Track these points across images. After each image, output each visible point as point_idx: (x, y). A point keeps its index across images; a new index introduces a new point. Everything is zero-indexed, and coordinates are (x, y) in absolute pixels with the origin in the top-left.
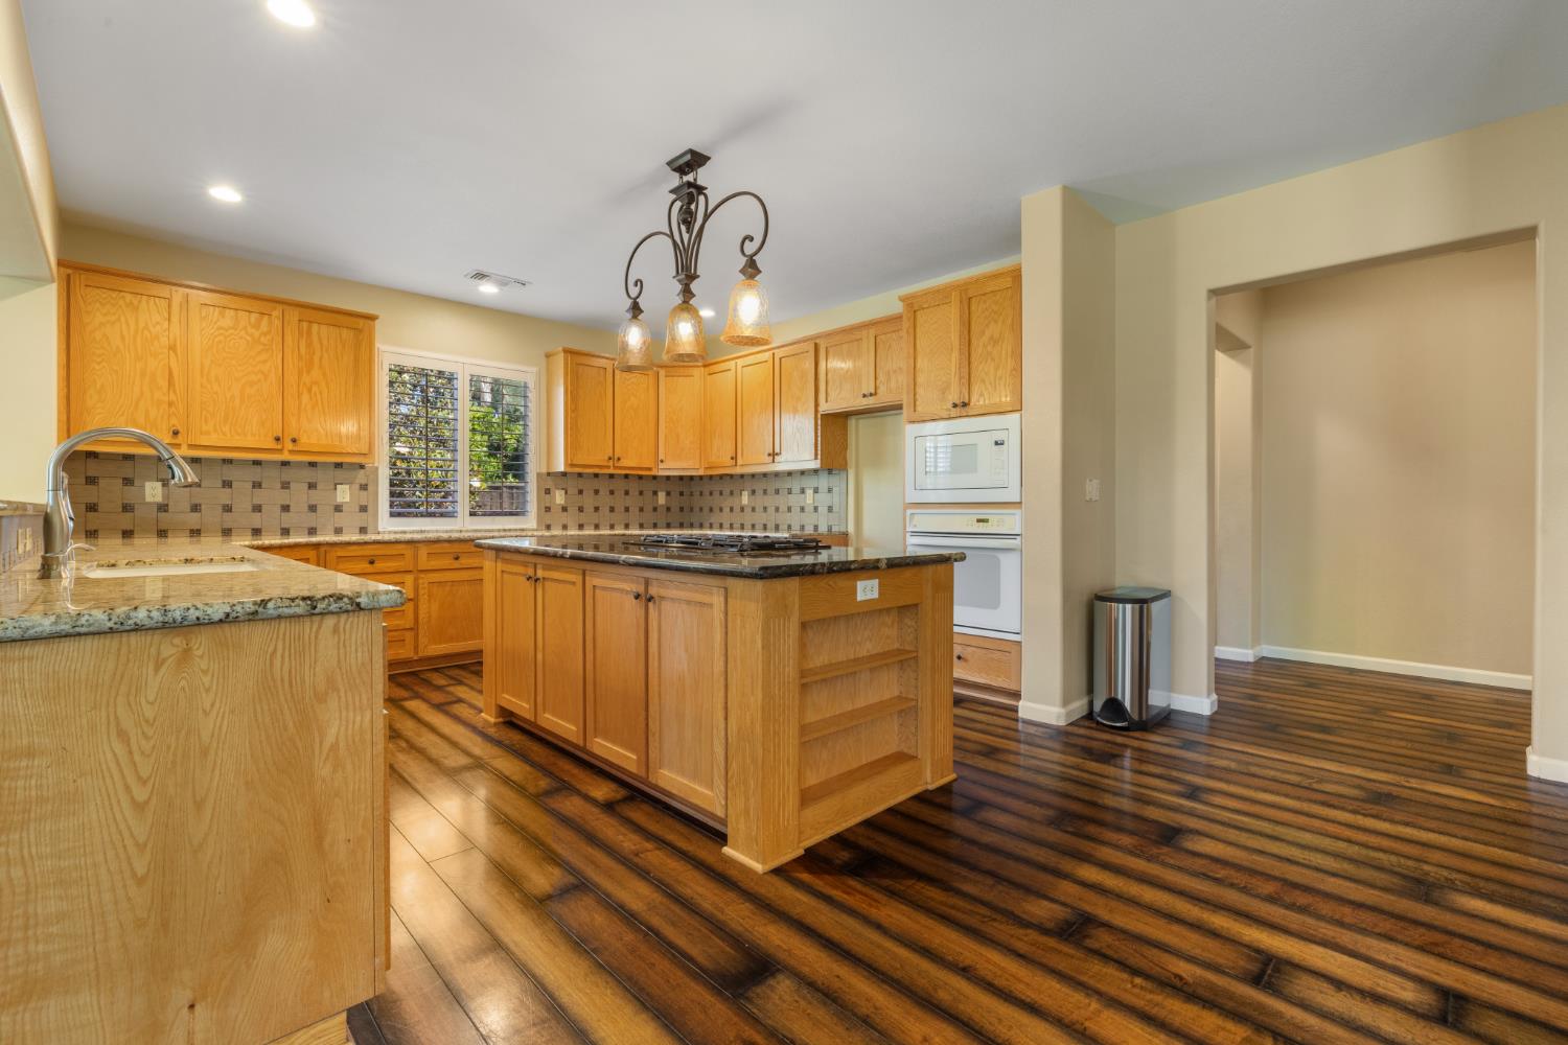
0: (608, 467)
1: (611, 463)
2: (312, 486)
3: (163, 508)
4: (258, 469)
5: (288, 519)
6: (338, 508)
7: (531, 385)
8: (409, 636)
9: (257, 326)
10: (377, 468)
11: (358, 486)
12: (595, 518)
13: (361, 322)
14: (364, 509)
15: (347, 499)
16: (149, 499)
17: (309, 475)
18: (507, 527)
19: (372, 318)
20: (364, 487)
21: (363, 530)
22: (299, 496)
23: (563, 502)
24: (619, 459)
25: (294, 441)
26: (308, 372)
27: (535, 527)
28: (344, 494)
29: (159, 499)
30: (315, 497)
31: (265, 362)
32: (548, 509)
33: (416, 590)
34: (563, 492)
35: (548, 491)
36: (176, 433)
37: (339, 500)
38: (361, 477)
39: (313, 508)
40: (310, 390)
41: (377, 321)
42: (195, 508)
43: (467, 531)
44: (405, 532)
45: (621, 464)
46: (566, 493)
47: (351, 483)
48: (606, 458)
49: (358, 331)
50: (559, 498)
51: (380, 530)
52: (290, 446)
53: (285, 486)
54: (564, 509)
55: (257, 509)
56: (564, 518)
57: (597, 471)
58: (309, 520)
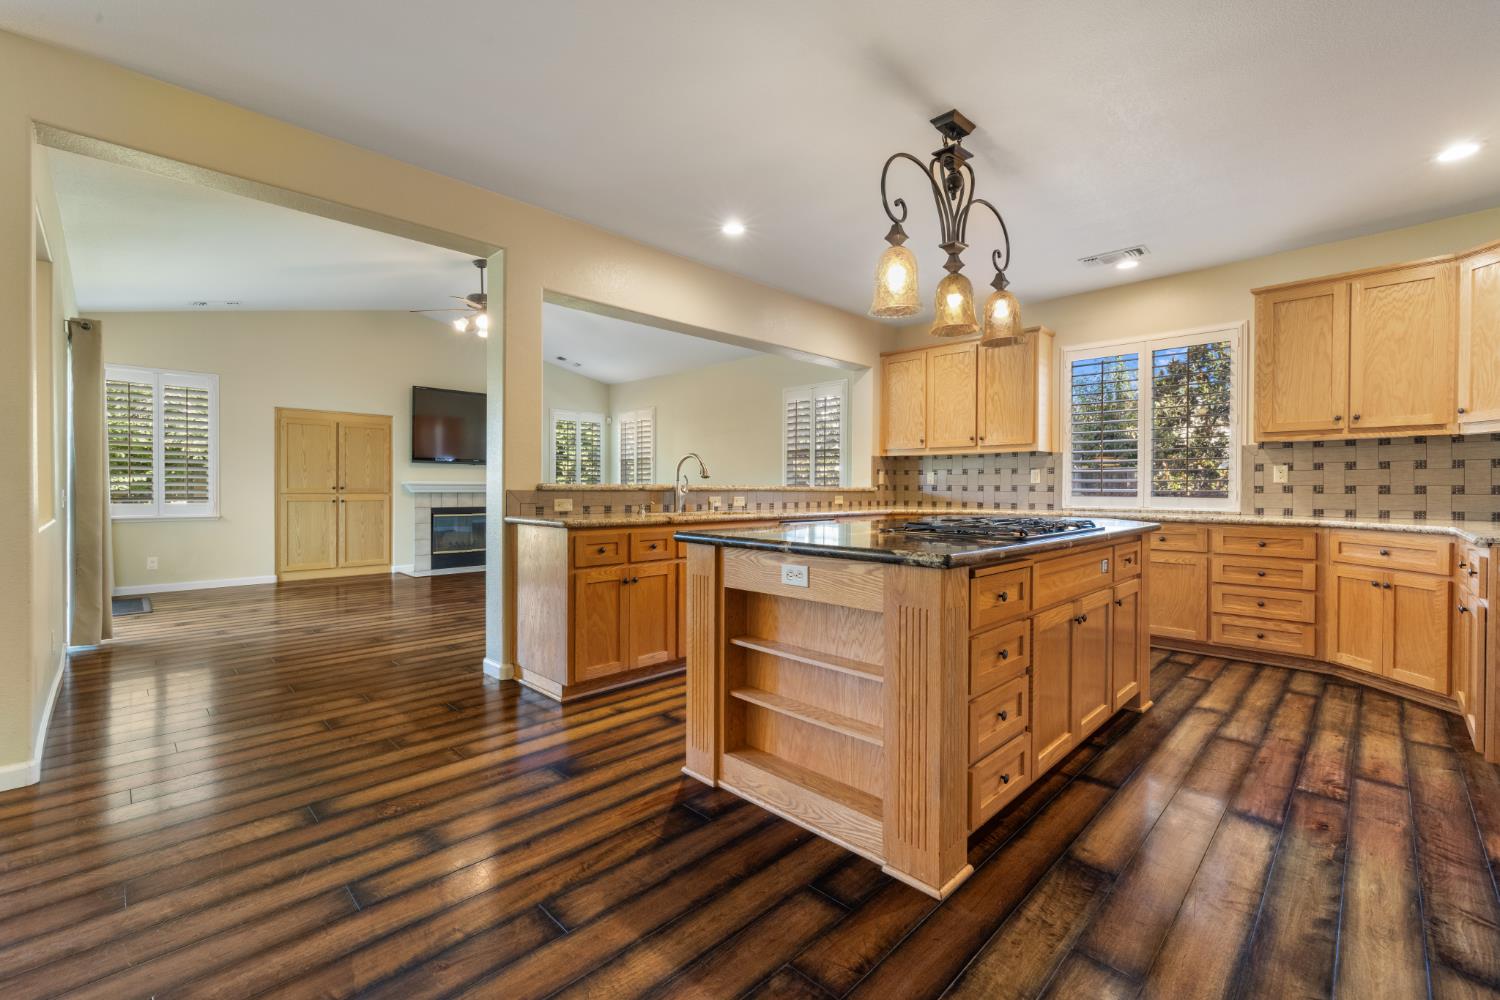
0: (1340, 431)
1: (1341, 424)
2: (1014, 471)
3: (934, 488)
4: (981, 460)
5: (1000, 497)
6: (1032, 489)
10: (1062, 455)
11: (1045, 470)
13: (1028, 336)
14: (1051, 489)
15: (1038, 481)
16: (928, 483)
17: (1011, 462)
18: (1196, 509)
19: (1037, 330)
20: (1051, 471)
21: (1050, 507)
22: (1006, 479)
23: (1284, 480)
24: (1357, 418)
25: (982, 438)
26: (992, 385)
27: (1238, 510)
28: (1036, 477)
29: (932, 483)
30: (1017, 480)
31: (966, 386)
32: (1259, 489)
34: (1285, 468)
35: (1259, 468)
37: (1033, 481)
38: (1049, 463)
39: (1014, 489)
41: (1040, 332)
42: (949, 488)
43: (1147, 511)
44: (1084, 510)
45: (1361, 424)
46: (1291, 468)
47: (1041, 468)
48: (1332, 419)
49: (1026, 344)
50: (1279, 475)
51: (1064, 507)
52: (981, 442)
53: (998, 471)
54: (1288, 489)
55: (981, 488)
56: (1287, 500)
58: (1012, 497)
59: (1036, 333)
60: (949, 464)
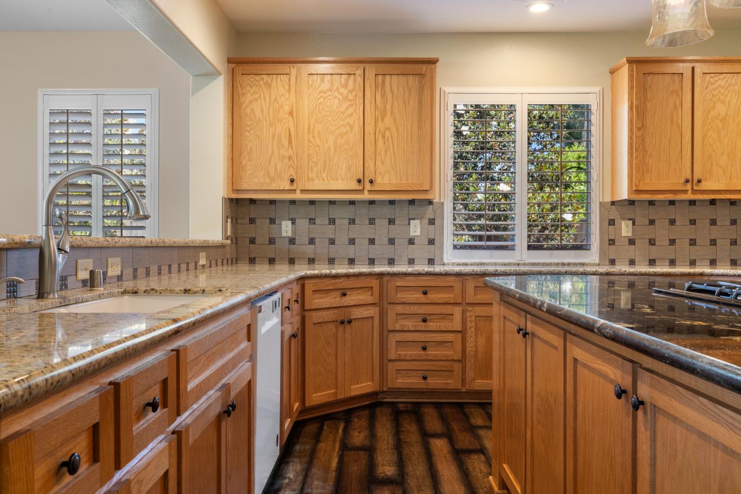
0: (686, 192)
1: (689, 187)
2: (391, 222)
3: (292, 241)
4: (352, 208)
5: (374, 251)
6: (411, 242)
7: (594, 108)
8: (457, 367)
9: (345, 86)
10: (443, 203)
11: (426, 221)
12: (670, 253)
13: (424, 67)
14: (431, 242)
15: (418, 233)
16: (284, 234)
17: (388, 211)
18: (566, 261)
19: (433, 62)
20: (432, 222)
21: (431, 262)
22: (382, 230)
23: (630, 234)
24: (699, 181)
25: (371, 182)
26: (383, 120)
27: (597, 261)
28: (416, 229)
29: (290, 234)
30: (395, 231)
31: (351, 115)
32: (612, 242)
33: (464, 322)
34: (631, 222)
35: (612, 222)
36: (292, 181)
37: (412, 234)
38: (429, 212)
39: (392, 241)
40: (383, 136)
41: (438, 64)
42: (312, 241)
43: (525, 264)
44: (466, 264)
45: (705, 186)
46: (634, 224)
47: (421, 218)
48: (682, 180)
49: (422, 75)
50: (626, 229)
51: (445, 261)
52: (368, 186)
53: (372, 221)
54: (632, 242)
55: (352, 241)
56: (633, 253)
57: (671, 197)
58: (389, 252)
59: (433, 66)
60: (312, 211)
